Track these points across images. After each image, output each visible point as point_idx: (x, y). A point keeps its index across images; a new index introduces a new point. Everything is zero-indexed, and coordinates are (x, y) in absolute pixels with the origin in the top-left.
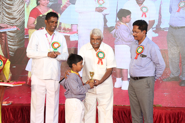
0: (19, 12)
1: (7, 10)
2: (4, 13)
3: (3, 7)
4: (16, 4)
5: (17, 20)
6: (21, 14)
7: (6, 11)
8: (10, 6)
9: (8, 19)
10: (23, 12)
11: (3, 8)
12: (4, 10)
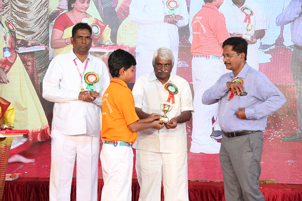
0: (40, 21)
1: (18, 18)
2: (14, 23)
3: (13, 13)
4: (34, 9)
5: (35, 34)
6: (43, 25)
7: (16, 20)
8: (25, 12)
9: (21, 34)
10: (45, 21)
11: (12, 15)
12: (14, 18)
